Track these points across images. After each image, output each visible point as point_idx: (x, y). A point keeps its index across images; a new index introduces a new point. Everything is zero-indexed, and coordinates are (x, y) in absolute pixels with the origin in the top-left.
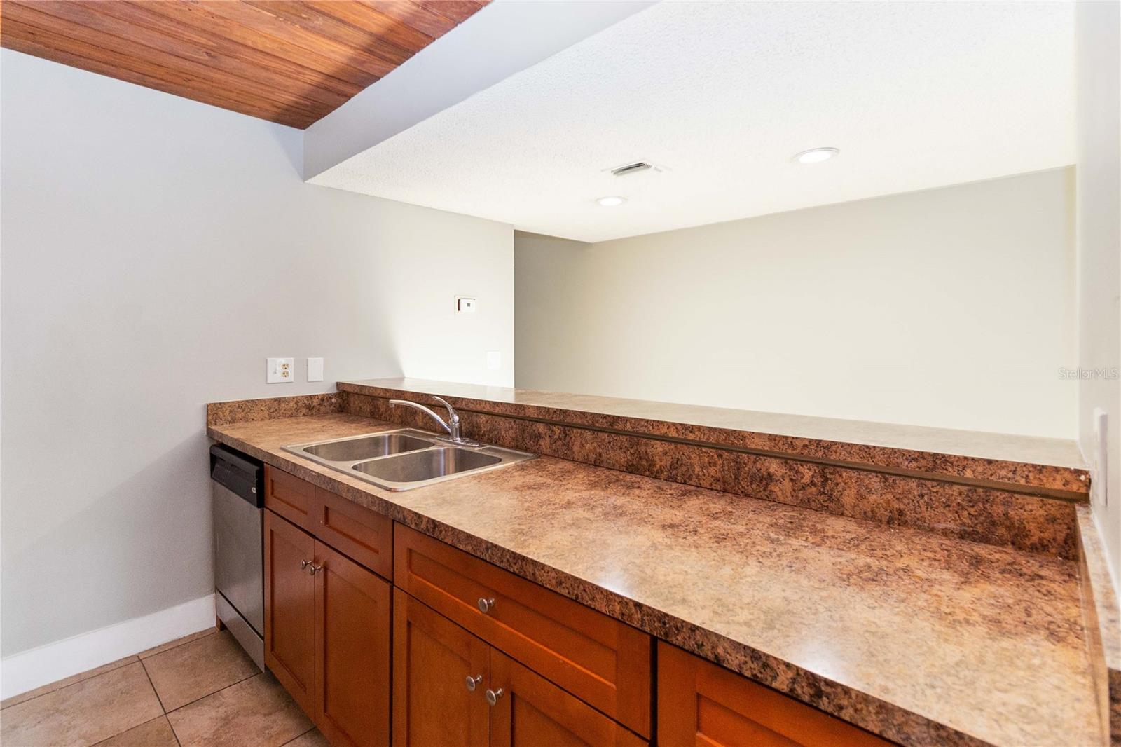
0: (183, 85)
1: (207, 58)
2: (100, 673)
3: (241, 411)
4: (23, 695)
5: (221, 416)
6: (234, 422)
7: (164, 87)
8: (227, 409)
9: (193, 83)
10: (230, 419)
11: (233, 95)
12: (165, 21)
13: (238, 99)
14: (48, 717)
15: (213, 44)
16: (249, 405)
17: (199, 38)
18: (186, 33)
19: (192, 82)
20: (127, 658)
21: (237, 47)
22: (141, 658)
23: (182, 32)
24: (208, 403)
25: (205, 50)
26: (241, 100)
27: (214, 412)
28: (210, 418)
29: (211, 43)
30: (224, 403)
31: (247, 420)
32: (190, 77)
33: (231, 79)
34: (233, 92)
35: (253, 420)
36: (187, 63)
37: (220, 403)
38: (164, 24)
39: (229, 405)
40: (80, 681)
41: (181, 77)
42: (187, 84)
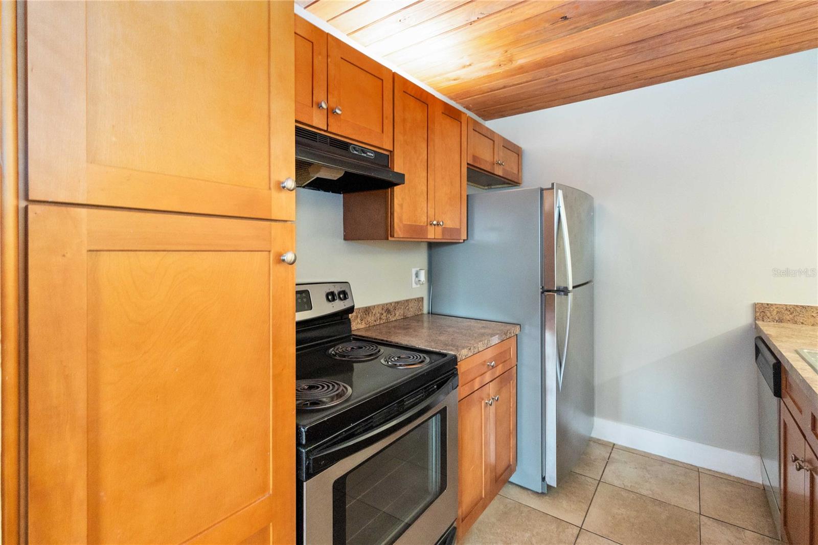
0: (732, 59)
1: (740, 31)
2: (674, 463)
3: (789, 313)
4: (636, 450)
5: (768, 314)
6: (782, 322)
7: (719, 67)
8: (774, 310)
9: (740, 53)
10: (777, 319)
11: (777, 44)
12: (699, 27)
13: (782, 44)
14: (641, 468)
15: (740, 19)
16: (798, 309)
17: (726, 22)
18: (717, 24)
19: (738, 53)
20: (691, 465)
21: (760, 9)
22: (700, 470)
23: (713, 25)
24: (756, 302)
25: (735, 27)
26: (785, 44)
27: (761, 311)
28: (758, 314)
29: (738, 20)
30: (772, 305)
31: (796, 323)
32: (735, 50)
33: (767, 34)
34: (775, 42)
35: (802, 323)
36: (728, 43)
37: (768, 304)
38: (700, 29)
39: (776, 306)
40: (663, 461)
41: (728, 54)
42: (734, 56)
